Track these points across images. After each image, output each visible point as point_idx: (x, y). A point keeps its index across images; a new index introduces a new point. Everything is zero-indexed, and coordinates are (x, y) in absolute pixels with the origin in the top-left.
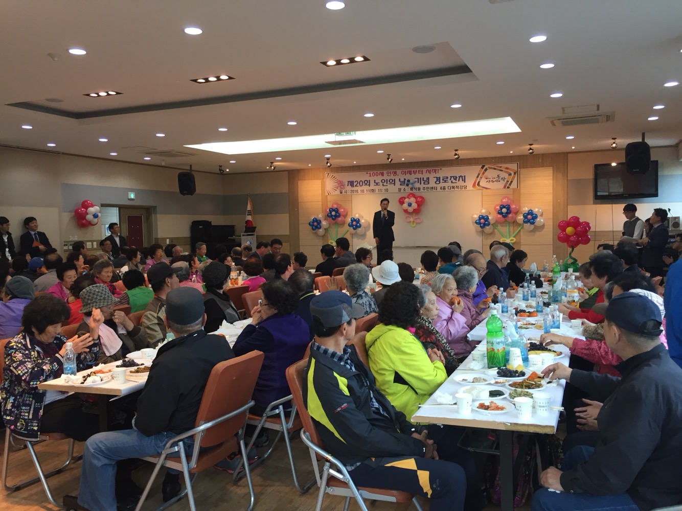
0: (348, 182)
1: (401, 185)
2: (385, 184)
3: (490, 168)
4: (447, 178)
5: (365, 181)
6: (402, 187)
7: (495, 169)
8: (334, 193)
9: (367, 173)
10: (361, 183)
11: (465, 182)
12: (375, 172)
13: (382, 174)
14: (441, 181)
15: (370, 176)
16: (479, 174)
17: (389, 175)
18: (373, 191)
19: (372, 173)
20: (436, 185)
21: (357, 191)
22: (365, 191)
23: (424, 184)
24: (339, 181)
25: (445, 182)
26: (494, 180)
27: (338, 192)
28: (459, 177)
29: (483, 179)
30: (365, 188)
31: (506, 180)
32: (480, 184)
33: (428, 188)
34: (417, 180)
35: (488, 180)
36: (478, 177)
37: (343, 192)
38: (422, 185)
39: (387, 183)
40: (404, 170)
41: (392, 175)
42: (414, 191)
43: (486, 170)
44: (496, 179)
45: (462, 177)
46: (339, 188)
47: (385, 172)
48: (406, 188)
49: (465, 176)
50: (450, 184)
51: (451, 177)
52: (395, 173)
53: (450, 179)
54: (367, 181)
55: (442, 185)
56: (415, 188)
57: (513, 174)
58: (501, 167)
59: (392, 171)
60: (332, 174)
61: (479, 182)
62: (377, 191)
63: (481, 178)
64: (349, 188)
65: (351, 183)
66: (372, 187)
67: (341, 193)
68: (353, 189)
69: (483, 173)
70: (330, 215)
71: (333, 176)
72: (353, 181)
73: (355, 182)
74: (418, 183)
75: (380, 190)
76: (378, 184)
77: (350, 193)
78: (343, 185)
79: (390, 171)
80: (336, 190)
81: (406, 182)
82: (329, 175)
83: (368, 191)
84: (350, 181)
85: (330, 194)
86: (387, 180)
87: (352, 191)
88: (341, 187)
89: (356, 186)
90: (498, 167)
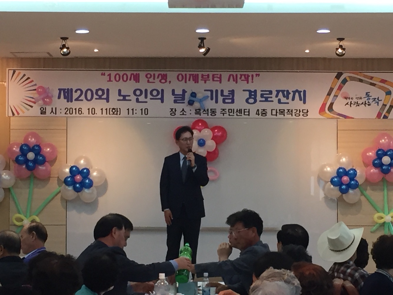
0: (60, 90)
1: (175, 102)
2: (142, 98)
3: (353, 79)
4: (271, 92)
5: (97, 91)
6: (179, 107)
7: (361, 81)
8: (27, 113)
9: (103, 74)
10: (89, 93)
11: (304, 103)
12: (121, 73)
13: (137, 79)
14: (259, 98)
15: (110, 80)
16: (331, 89)
17: (151, 80)
18: (115, 111)
19: (113, 73)
20: (247, 106)
21: (80, 110)
22: (98, 111)
23: (224, 102)
24: (40, 87)
25: (266, 100)
26: (360, 102)
27: (36, 110)
28: (294, 92)
29: (340, 99)
30: (99, 105)
31: (381, 103)
32: (334, 107)
33: (231, 111)
34: (209, 93)
35: (349, 101)
36: (329, 94)
37: (48, 109)
38: (220, 105)
39: (146, 97)
40: (184, 73)
41: (157, 80)
42: (203, 116)
43: (345, 81)
44: (363, 100)
45: (299, 92)
46: (41, 102)
47: (142, 74)
48: (187, 108)
49: (305, 91)
50: (275, 105)
51: (278, 92)
52: (164, 77)
53: (277, 96)
54: (103, 91)
55: (260, 105)
56: (206, 111)
58: (372, 78)
59: (157, 73)
60: (23, 73)
61: (332, 104)
62: (124, 112)
63: (336, 96)
64: (62, 104)
65: (67, 94)
66: (114, 102)
67: (43, 112)
68: (70, 105)
69: (340, 88)
70: (21, 158)
71: (24, 75)
72: (72, 89)
73: (76, 91)
74: (212, 99)
75: (131, 111)
76: (127, 98)
77: (63, 114)
78: (48, 97)
79: (152, 73)
80: (32, 107)
81: (187, 96)
82: (17, 72)
83: (104, 111)
84: (64, 90)
85: (18, 113)
86: (146, 90)
87: (69, 110)
88: (43, 99)
89: (77, 100)
90: (365, 76)
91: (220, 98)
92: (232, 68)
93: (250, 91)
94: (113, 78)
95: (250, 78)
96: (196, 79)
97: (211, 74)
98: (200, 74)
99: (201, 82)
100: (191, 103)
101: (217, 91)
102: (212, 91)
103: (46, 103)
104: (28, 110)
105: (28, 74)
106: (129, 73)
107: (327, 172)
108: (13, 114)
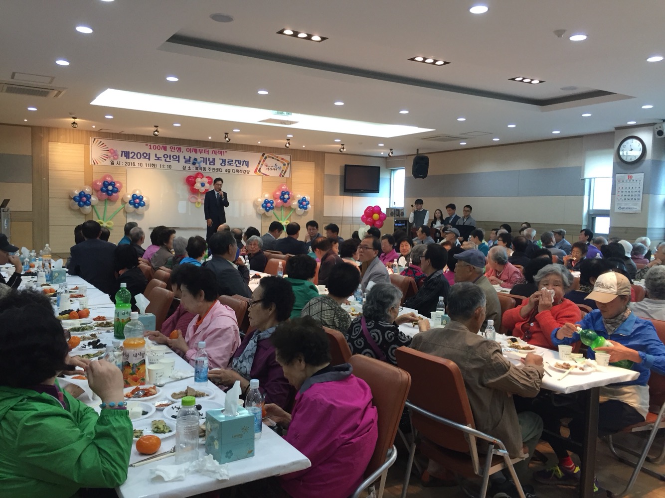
0: (122, 152)
1: (185, 162)
2: (168, 159)
3: (269, 157)
4: (232, 161)
5: (143, 154)
6: (187, 165)
7: (273, 158)
8: (103, 164)
9: (147, 145)
10: (139, 155)
11: (248, 167)
12: (157, 145)
13: (165, 149)
14: (227, 163)
15: (150, 149)
16: (260, 161)
17: (173, 150)
18: (154, 165)
19: (152, 145)
20: (221, 167)
21: (134, 163)
22: (144, 165)
23: (210, 164)
24: (112, 149)
25: (230, 165)
26: (272, 168)
27: (108, 162)
28: (243, 162)
29: (264, 166)
30: (144, 161)
31: (281, 169)
32: (261, 170)
33: (213, 169)
34: (202, 159)
35: (268, 167)
36: (259, 164)
37: (116, 162)
38: (208, 166)
39: (170, 159)
40: (190, 148)
41: (176, 151)
42: (200, 171)
43: (266, 158)
44: (274, 167)
45: (246, 162)
46: (112, 158)
47: (168, 147)
48: (192, 166)
49: (248, 162)
50: (234, 167)
51: (236, 161)
52: (179, 149)
53: (235, 163)
54: (147, 154)
55: (227, 167)
56: (201, 168)
57: (287, 164)
58: (277, 157)
59: (176, 147)
60: (100, 140)
61: (260, 169)
62: (158, 166)
63: (262, 165)
64: (123, 159)
65: (127, 154)
66: (153, 160)
67: (112, 163)
68: (128, 160)
69: (264, 161)
70: (104, 189)
71: (101, 142)
72: (129, 152)
73: (131, 153)
74: (204, 162)
75: (162, 166)
76: (160, 159)
77: (124, 165)
78: (116, 155)
79: (173, 146)
80: (106, 160)
81: (192, 160)
82: (96, 140)
83: (148, 165)
84: (124, 152)
85: (97, 163)
86: (170, 155)
87: (127, 164)
88: (113, 157)
89: (132, 158)
90: (276, 156)
91: (208, 162)
92: (214, 147)
93: (222, 159)
94: (152, 148)
95: (223, 153)
96: (196, 151)
97: (203, 149)
98: (198, 149)
99: (199, 153)
100: (194, 164)
101: (206, 158)
102: (204, 158)
103: (114, 159)
104: (103, 162)
105: (103, 141)
106: (161, 146)
107: (259, 201)
108: (94, 164)
